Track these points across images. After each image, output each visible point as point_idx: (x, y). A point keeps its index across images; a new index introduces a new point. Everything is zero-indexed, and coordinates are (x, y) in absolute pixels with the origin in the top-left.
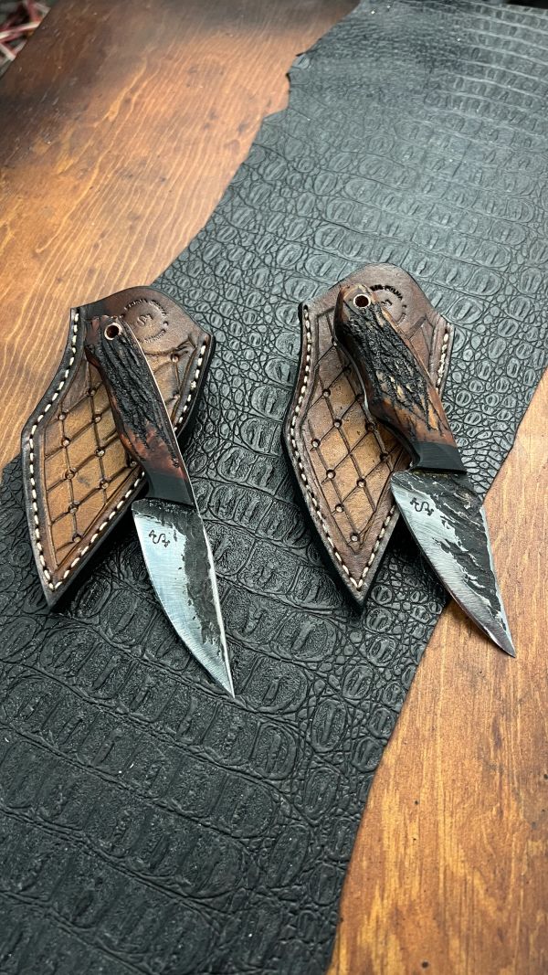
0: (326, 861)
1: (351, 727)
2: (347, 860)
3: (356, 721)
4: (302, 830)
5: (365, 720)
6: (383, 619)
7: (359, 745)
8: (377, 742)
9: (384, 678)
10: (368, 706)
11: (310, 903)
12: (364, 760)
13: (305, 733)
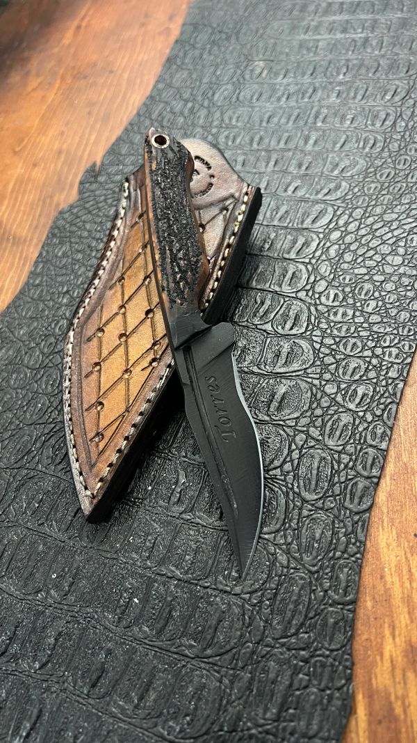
0: (331, 605)
1: (338, 472)
2: (354, 602)
3: (342, 466)
4: (302, 578)
5: (351, 464)
6: (355, 369)
7: (349, 487)
8: (367, 483)
9: (366, 421)
10: (353, 450)
11: (320, 649)
12: (356, 500)
13: (292, 485)
